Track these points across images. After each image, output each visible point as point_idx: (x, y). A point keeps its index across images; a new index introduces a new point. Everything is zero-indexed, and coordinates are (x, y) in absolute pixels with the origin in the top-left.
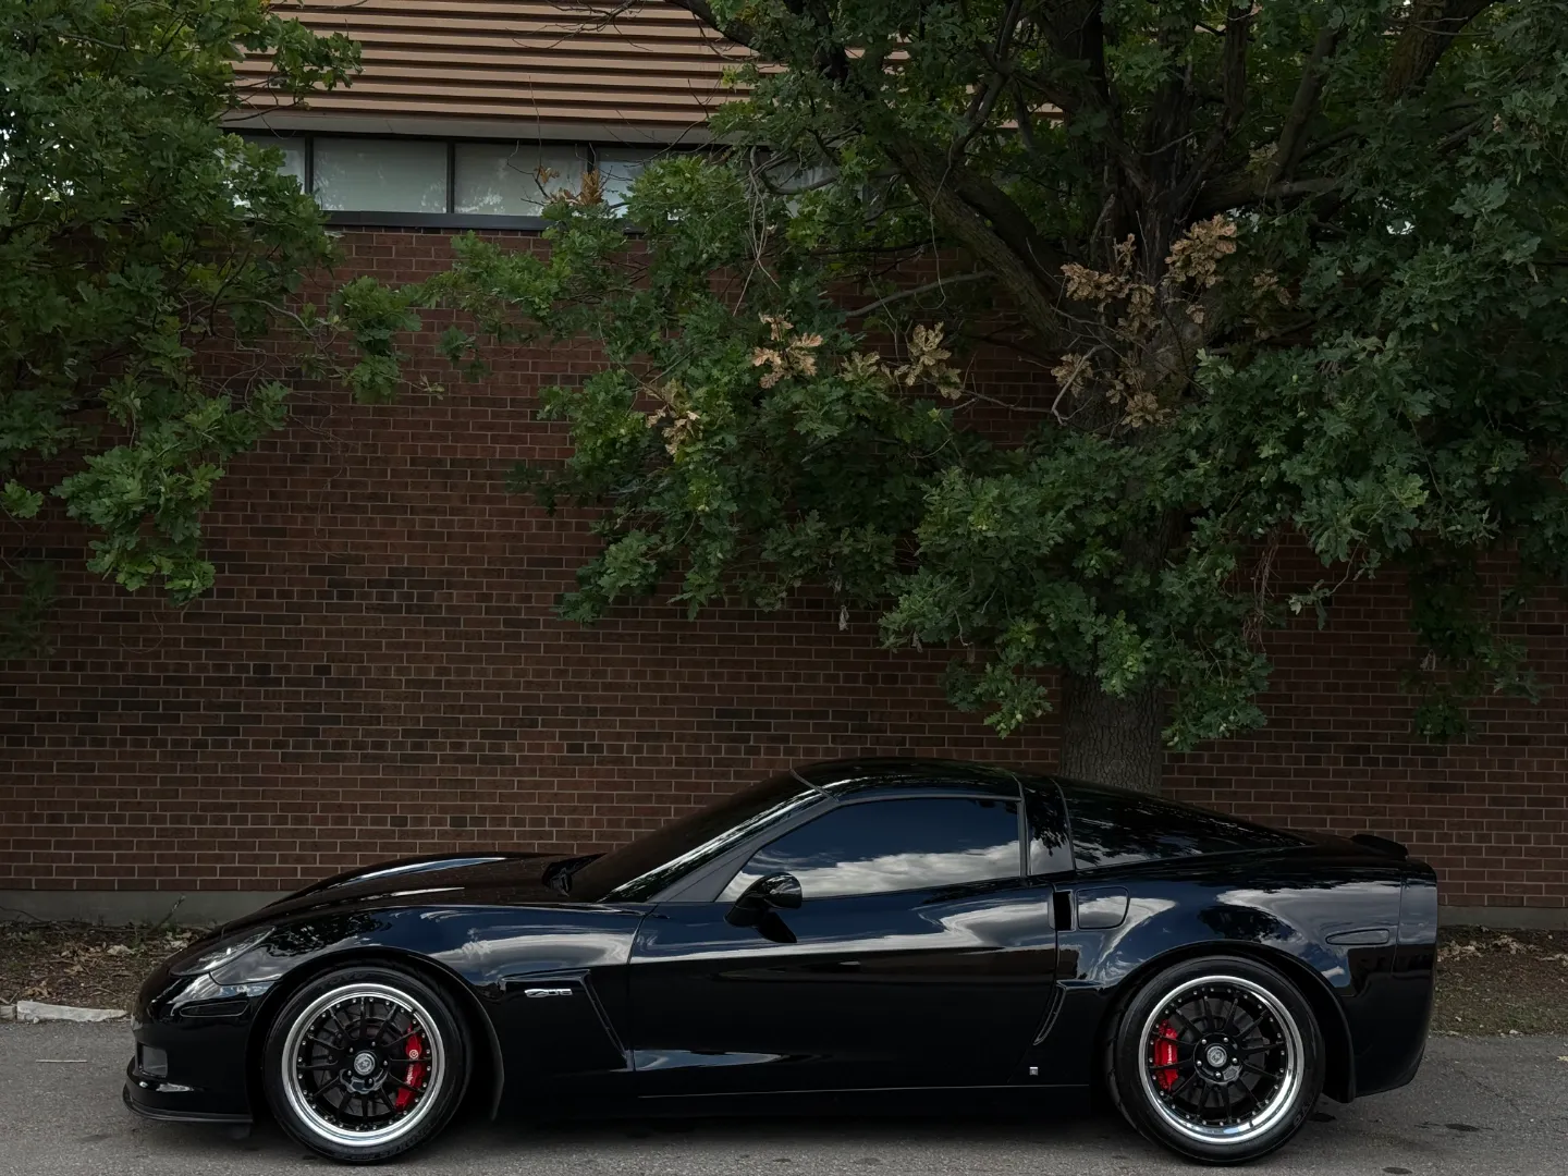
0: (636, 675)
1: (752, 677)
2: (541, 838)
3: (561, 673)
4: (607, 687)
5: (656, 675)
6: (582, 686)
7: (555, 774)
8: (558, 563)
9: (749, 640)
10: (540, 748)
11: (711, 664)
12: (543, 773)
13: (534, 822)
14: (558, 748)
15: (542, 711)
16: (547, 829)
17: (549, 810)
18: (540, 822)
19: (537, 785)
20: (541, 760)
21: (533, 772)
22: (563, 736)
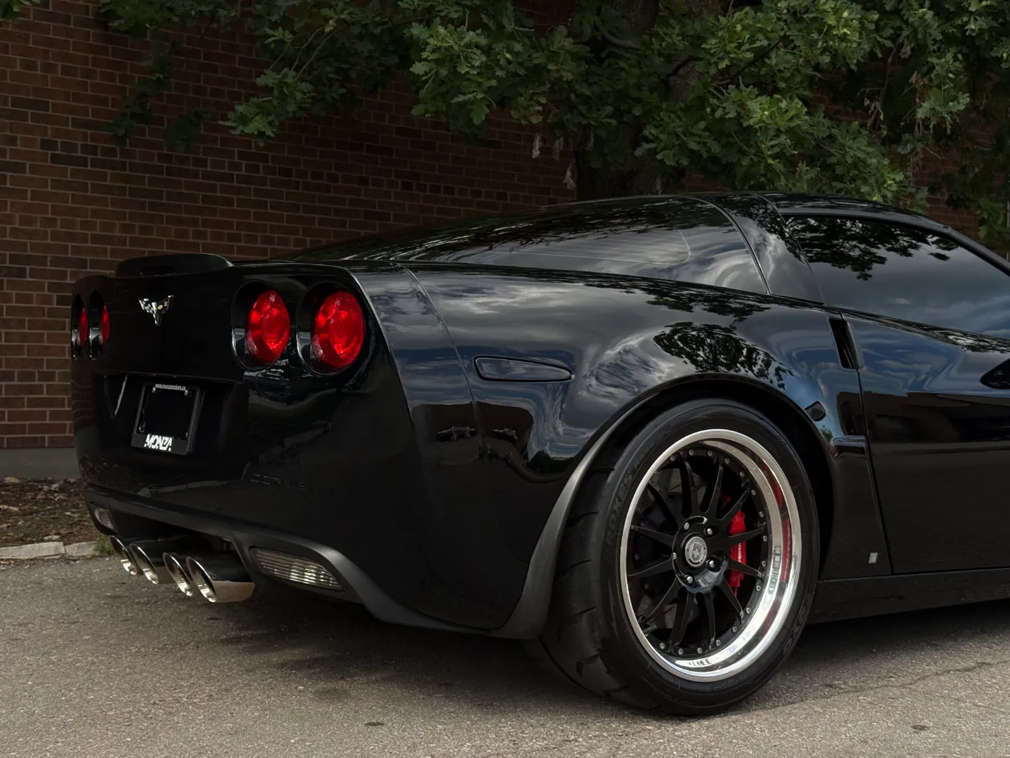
0: (126, 229)
1: (234, 238)
2: (31, 393)
3: (50, 222)
4: (96, 239)
5: (144, 230)
6: (72, 237)
7: (45, 326)
8: (45, 106)
9: (229, 202)
10: (28, 299)
11: (194, 222)
12: (32, 325)
13: (24, 376)
14: (47, 300)
15: (29, 260)
16: (37, 383)
17: (39, 363)
18: (30, 376)
19: (25, 338)
20: (28, 311)
21: (21, 324)
22: (53, 287)
